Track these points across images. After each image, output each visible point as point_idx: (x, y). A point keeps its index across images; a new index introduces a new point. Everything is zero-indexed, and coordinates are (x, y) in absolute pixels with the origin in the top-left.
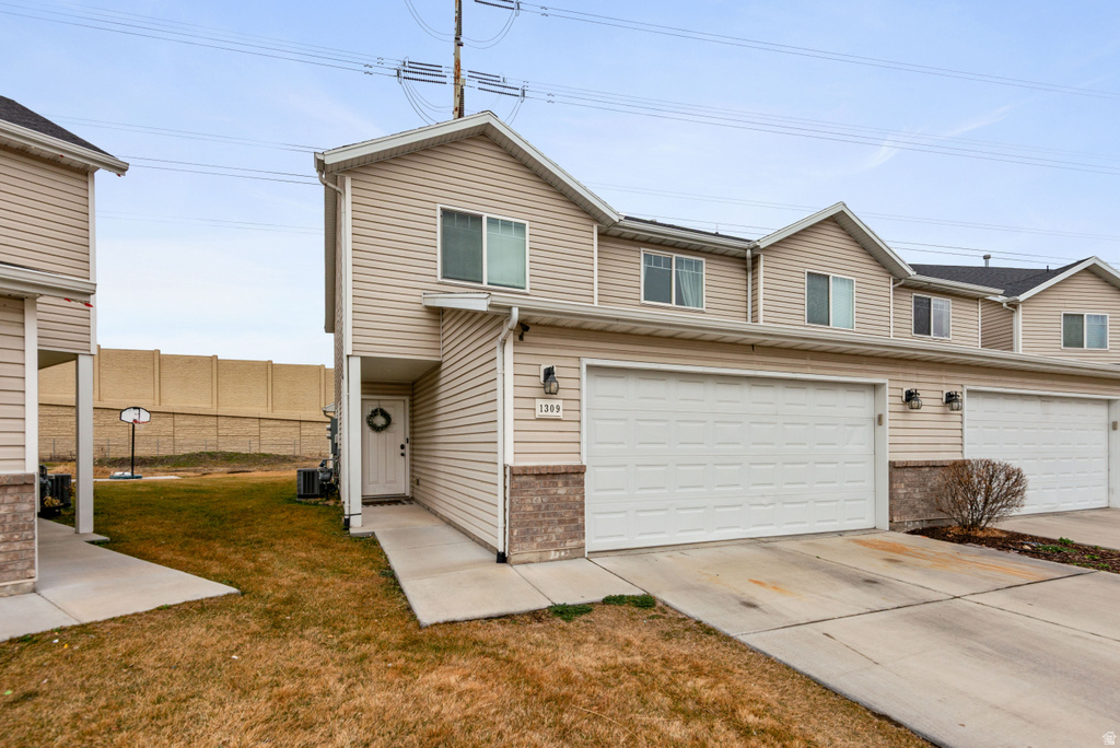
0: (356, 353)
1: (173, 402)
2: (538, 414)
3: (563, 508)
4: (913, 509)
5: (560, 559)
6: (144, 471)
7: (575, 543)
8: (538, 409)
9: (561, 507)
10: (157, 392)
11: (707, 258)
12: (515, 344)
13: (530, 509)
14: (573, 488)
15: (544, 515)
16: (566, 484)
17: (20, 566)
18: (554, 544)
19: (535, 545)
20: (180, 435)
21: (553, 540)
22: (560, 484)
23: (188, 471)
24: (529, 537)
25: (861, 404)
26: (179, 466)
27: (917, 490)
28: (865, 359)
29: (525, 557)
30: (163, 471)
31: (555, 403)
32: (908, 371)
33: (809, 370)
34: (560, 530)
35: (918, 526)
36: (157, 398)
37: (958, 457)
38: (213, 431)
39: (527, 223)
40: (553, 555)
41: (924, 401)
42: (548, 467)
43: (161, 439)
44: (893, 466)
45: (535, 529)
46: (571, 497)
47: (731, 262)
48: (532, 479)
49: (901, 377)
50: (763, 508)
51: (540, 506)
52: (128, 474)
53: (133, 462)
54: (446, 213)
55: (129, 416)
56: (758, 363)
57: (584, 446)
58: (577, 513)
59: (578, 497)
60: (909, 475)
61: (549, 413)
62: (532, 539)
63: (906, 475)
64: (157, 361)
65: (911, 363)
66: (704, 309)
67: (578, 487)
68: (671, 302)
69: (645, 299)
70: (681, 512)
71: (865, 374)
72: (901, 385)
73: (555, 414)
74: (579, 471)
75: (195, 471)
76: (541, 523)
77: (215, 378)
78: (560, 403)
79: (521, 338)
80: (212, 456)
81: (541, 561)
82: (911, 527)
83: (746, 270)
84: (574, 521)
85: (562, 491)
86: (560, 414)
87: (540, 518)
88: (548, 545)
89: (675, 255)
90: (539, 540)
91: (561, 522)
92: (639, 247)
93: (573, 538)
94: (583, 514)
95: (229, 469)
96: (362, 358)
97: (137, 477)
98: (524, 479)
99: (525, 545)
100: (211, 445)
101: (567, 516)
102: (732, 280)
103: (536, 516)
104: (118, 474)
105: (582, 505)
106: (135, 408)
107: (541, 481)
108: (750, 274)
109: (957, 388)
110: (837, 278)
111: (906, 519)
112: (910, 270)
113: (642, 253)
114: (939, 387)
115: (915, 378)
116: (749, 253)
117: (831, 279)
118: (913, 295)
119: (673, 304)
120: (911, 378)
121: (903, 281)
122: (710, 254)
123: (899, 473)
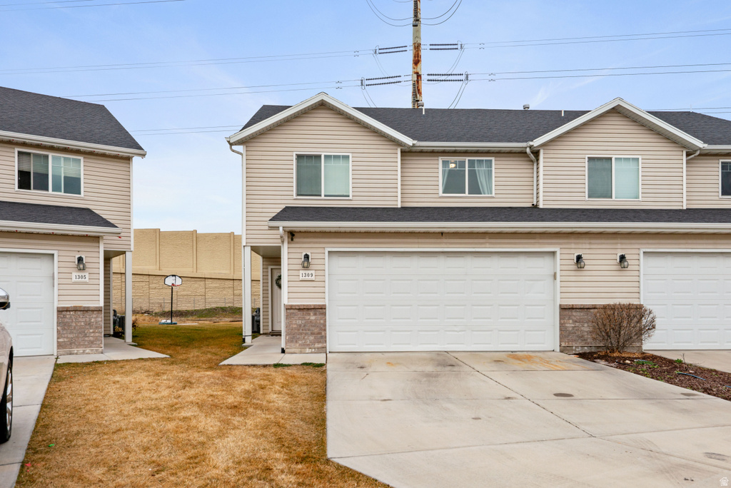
0: (248, 244)
1: (205, 271)
2: (301, 278)
3: (313, 326)
4: (581, 338)
5: (312, 353)
6: (180, 320)
7: (320, 345)
8: (301, 275)
9: (312, 326)
10: (195, 262)
11: (495, 157)
12: (288, 243)
13: (295, 326)
14: (319, 317)
15: (303, 330)
16: (315, 314)
17: (98, 343)
18: (308, 345)
19: (298, 345)
20: (209, 295)
21: (308, 343)
22: (312, 314)
23: (206, 320)
24: (294, 341)
25: (541, 267)
26: (202, 317)
27: (586, 325)
28: (538, 236)
29: (293, 350)
30: (192, 320)
31: (310, 272)
32: (581, 241)
33: (488, 245)
34: (312, 338)
35: (586, 350)
36: (195, 267)
37: (636, 302)
38: (230, 291)
39: (350, 155)
40: (308, 350)
41: (586, 262)
42: (304, 305)
43: (197, 298)
44: (563, 309)
45: (298, 336)
46: (318, 321)
47: (519, 157)
48: (296, 311)
49: (573, 246)
50: (456, 333)
51: (300, 325)
52: (169, 321)
53: (171, 314)
54: (299, 157)
55: (169, 281)
56: (446, 243)
57: (327, 295)
58: (321, 329)
59: (322, 321)
60: (576, 314)
61: (307, 277)
62: (296, 342)
63: (574, 314)
64: (195, 239)
65: (584, 236)
66: (493, 195)
67: (322, 316)
68: (465, 193)
69: (444, 193)
70: (394, 333)
71: (537, 246)
72: (572, 251)
73: (310, 278)
74: (323, 308)
75: (210, 321)
76: (301, 334)
77: (232, 250)
78: (313, 272)
79: (292, 240)
80: (223, 309)
81: (301, 353)
82: (579, 350)
83: (532, 161)
84: (320, 333)
85: (313, 318)
86: (313, 278)
87: (301, 331)
88: (305, 345)
89: (467, 159)
90: (300, 342)
91: (312, 334)
92: (438, 156)
93: (319, 342)
94: (325, 330)
95: (232, 319)
96: (251, 247)
97: (175, 324)
98: (292, 311)
99: (292, 344)
100: (230, 303)
101: (316, 331)
102: (520, 171)
103: (299, 330)
104: (163, 321)
105: (325, 326)
106: (173, 276)
107: (301, 313)
108: (535, 164)
109: (634, 251)
110: (621, 159)
111: (574, 344)
112: (699, 143)
113: (441, 160)
114: (613, 251)
115: (588, 246)
116: (526, 153)
117: (613, 160)
118: (721, 161)
119: (467, 194)
120: (584, 246)
121: (698, 153)
122: (498, 153)
123: (567, 312)
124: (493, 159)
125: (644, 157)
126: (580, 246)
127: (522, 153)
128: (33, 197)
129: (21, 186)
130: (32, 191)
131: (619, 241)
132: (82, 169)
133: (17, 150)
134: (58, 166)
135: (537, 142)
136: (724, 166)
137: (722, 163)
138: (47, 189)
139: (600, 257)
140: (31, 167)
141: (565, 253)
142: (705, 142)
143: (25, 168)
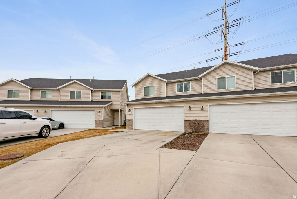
2: (129, 114)
5: (130, 129)
7: (132, 128)
9: (130, 124)
14: (132, 122)
17: (102, 126)
19: (128, 128)
21: (130, 127)
28: (179, 102)
37: (206, 119)
41: (192, 108)
42: (129, 119)
48: (128, 121)
49: (188, 104)
57: (133, 117)
58: (132, 124)
63: (188, 122)
65: (191, 102)
66: (190, 91)
69: (178, 92)
71: (179, 105)
78: (131, 112)
83: (200, 81)
85: (130, 122)
86: (131, 114)
109: (206, 105)
110: (229, 77)
111: (188, 130)
112: (257, 68)
113: (177, 84)
114: (200, 105)
115: (193, 104)
116: (198, 79)
117: (226, 78)
118: (271, 72)
119: (183, 92)
120: (192, 104)
121: (258, 71)
122: (191, 80)
123: (186, 122)
124: (190, 82)
125: (237, 75)
126: (190, 104)
127: (197, 80)
128: (103, 100)
129: (101, 98)
130: (103, 99)
131: (202, 102)
132: (111, 94)
133: (101, 92)
134: (107, 94)
135: (200, 76)
136: (272, 74)
137: (272, 73)
138: (105, 98)
139: (196, 107)
140: (103, 95)
141: (186, 106)
142: (259, 68)
143: (102, 95)
